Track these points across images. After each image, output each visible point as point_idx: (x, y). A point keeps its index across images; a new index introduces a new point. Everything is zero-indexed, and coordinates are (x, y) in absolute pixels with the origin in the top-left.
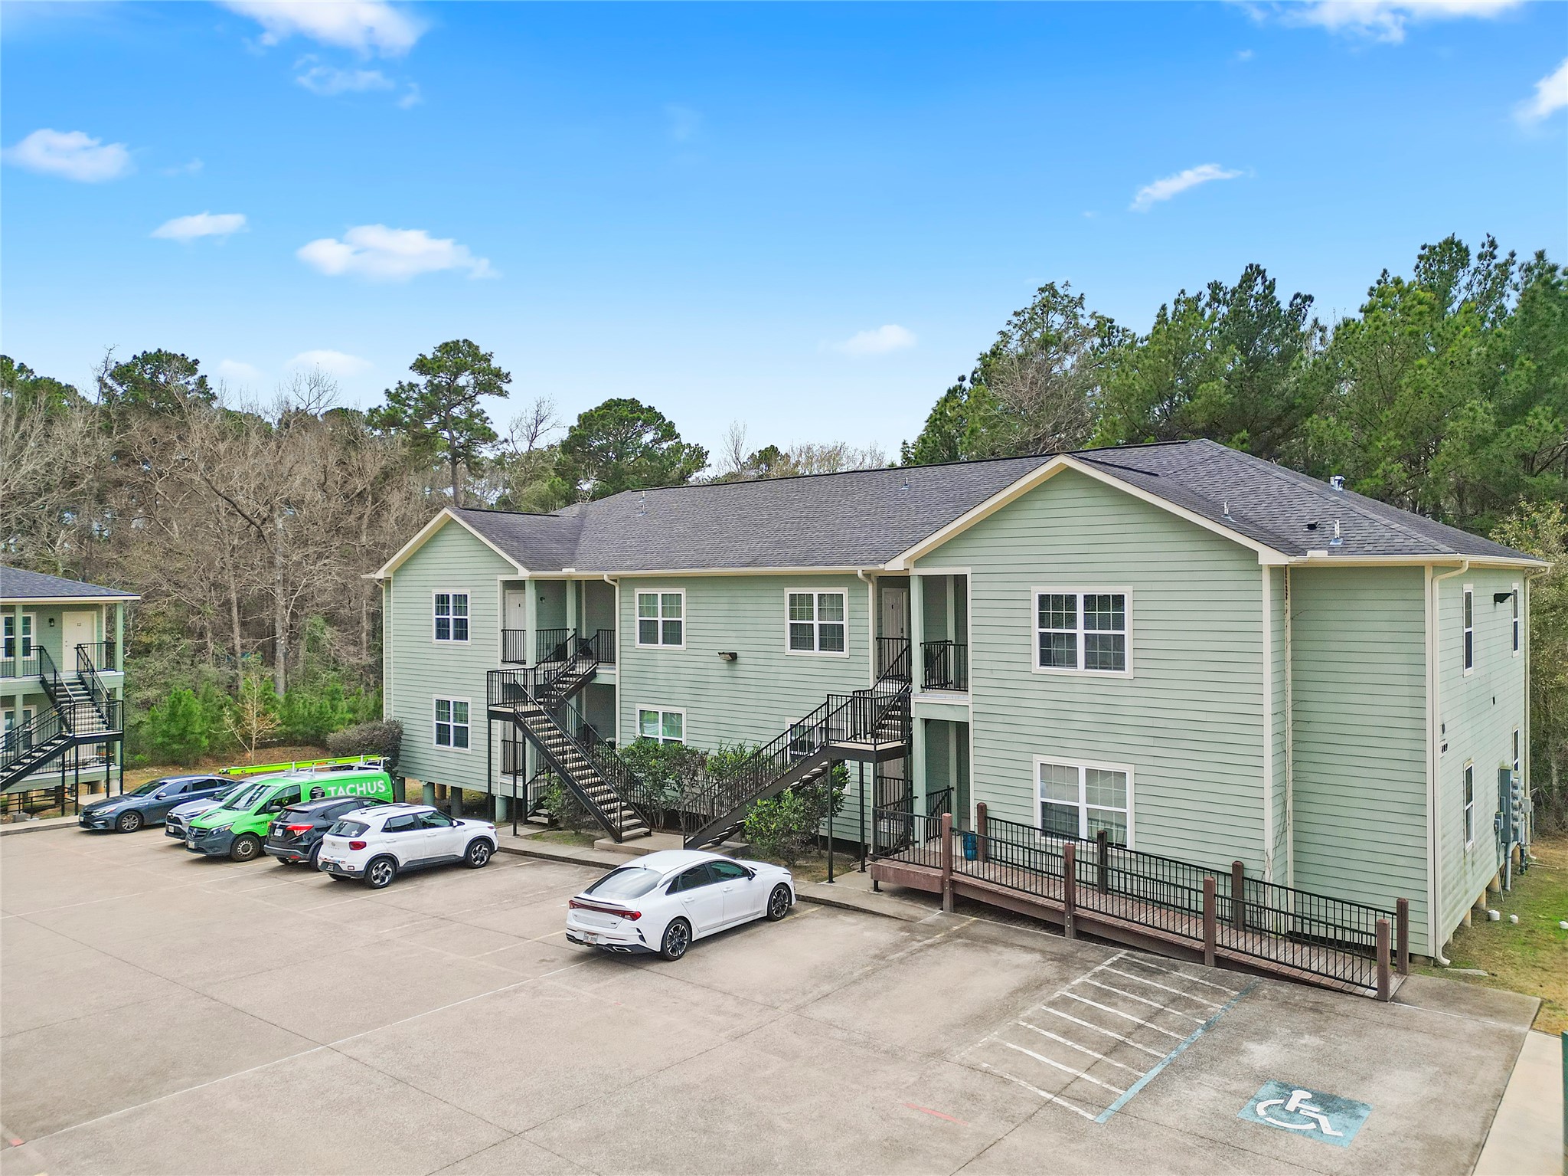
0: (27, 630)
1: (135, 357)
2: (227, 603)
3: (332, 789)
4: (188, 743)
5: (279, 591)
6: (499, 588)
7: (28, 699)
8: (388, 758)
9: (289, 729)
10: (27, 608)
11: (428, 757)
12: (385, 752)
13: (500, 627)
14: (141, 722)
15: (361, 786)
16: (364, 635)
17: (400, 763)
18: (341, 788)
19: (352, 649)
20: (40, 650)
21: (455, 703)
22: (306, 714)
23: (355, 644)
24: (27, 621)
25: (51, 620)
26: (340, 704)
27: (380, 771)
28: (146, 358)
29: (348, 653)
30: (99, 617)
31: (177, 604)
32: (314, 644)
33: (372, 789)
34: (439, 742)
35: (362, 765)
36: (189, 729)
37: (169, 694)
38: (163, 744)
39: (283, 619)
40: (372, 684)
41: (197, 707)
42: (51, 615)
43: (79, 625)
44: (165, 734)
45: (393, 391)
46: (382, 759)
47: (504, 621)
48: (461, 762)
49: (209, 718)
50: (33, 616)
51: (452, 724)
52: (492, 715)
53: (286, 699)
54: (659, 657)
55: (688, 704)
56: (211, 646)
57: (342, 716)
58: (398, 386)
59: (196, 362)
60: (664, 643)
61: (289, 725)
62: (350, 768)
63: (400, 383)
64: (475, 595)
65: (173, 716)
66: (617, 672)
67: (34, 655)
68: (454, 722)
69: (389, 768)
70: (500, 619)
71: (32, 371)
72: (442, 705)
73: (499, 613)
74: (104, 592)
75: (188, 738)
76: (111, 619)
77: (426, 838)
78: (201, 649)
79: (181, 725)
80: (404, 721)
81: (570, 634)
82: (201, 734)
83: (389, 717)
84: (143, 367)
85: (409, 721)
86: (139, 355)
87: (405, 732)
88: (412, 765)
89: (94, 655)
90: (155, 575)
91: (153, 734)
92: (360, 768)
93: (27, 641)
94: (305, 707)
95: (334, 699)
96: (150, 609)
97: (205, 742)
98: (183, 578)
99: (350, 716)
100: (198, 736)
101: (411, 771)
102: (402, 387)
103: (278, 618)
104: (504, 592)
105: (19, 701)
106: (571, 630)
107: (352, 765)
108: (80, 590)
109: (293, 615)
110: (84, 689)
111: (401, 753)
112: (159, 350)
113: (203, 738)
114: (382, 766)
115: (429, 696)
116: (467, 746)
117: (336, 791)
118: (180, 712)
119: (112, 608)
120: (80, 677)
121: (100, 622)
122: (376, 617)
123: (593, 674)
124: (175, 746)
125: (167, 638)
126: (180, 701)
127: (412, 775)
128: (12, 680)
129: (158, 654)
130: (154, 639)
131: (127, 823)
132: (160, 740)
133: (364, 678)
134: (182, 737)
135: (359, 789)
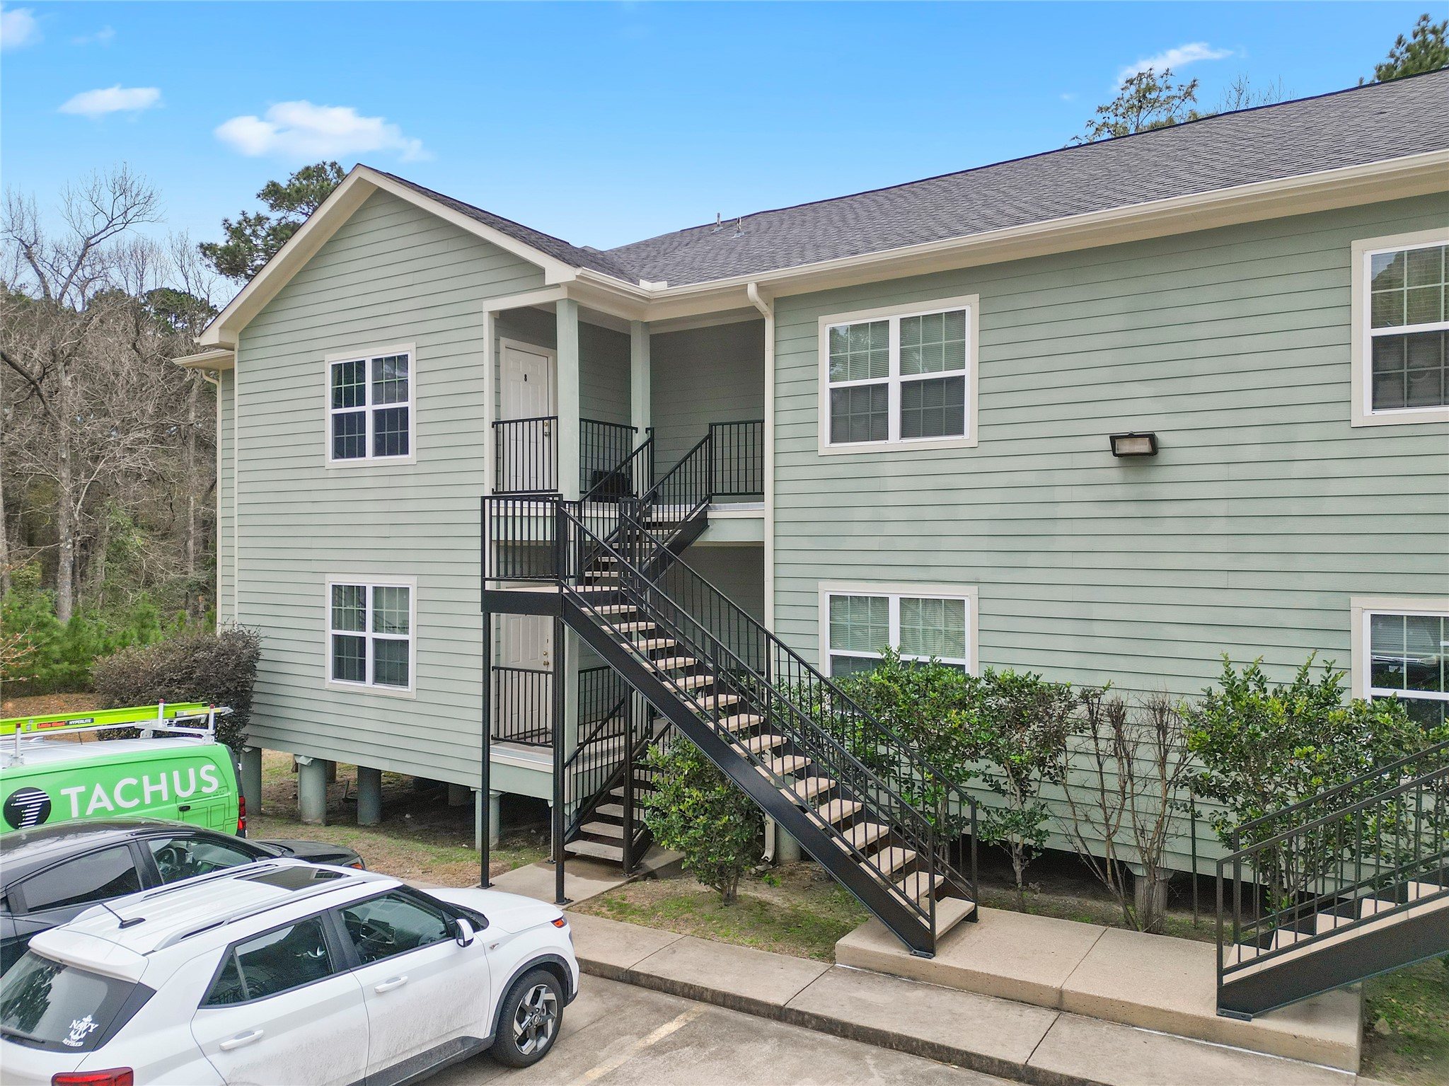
3: (73, 792)
5: (64, 475)
6: (487, 329)
8: (227, 710)
9: (74, 667)
11: (316, 706)
12: (220, 696)
13: (488, 416)
15: (155, 781)
16: (191, 543)
17: (252, 719)
18: (99, 790)
19: (174, 560)
21: (377, 590)
23: (177, 553)
26: (153, 633)
27: (206, 742)
29: (166, 564)
32: (118, 552)
33: (185, 786)
34: (339, 673)
35: (161, 726)
39: (71, 515)
40: (201, 608)
45: (235, 225)
46: (212, 711)
47: (498, 406)
48: (392, 717)
51: (369, 635)
52: (493, 603)
53: (71, 624)
54: (889, 469)
55: (984, 575)
58: (241, 218)
60: (904, 434)
61: (76, 662)
62: (132, 733)
63: (244, 213)
64: (425, 353)
66: (768, 514)
68: (375, 630)
69: (227, 733)
70: (487, 399)
72: (348, 598)
73: (487, 385)
77: (372, 1003)
80: (263, 632)
81: (639, 439)
83: (227, 628)
85: (273, 633)
87: (265, 655)
88: (278, 724)
92: (158, 734)
94: (100, 636)
95: (144, 626)
101: (276, 735)
102: (246, 220)
103: (62, 512)
104: (497, 340)
106: (642, 430)
107: (136, 725)
109: (88, 510)
111: (255, 698)
114: (211, 730)
115: (317, 578)
116: (403, 681)
117: (84, 799)
122: (208, 524)
123: (702, 523)
127: (276, 742)
133: (191, 601)
135: (148, 789)
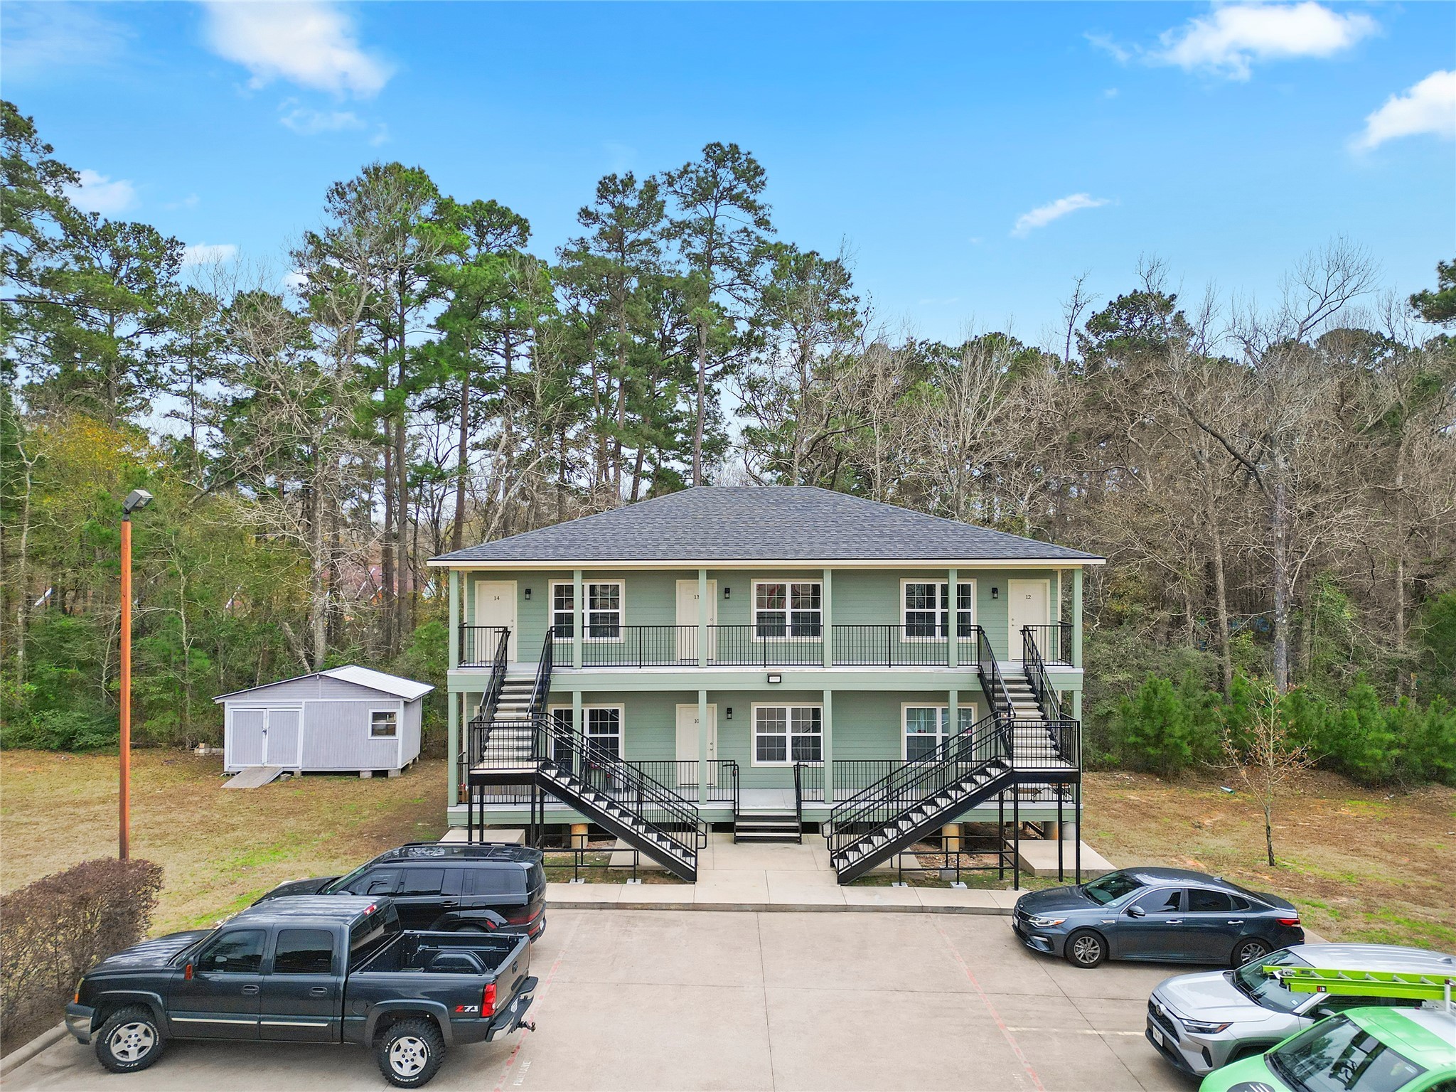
0: (964, 603)
1: (1111, 303)
2: (1210, 568)
4: (1166, 746)
5: (1280, 553)
7: (963, 696)
10: (962, 573)
14: (1110, 712)
19: (1385, 636)
20: (978, 631)
22: (1323, 725)
23: (1387, 628)
24: (964, 590)
25: (995, 590)
28: (1122, 303)
29: (1377, 641)
30: (1054, 587)
31: (1152, 567)
32: (1329, 626)
36: (1167, 730)
37: (1141, 680)
38: (1135, 745)
39: (1286, 590)
40: (1414, 686)
41: (1176, 702)
42: (995, 583)
43: (1028, 597)
44: (1138, 732)
49: (1191, 718)
50: (973, 583)
56: (1190, 620)
57: (1380, 736)
59: (1173, 297)
65: (1147, 711)
67: (973, 637)
71: (1020, 344)
74: (1058, 554)
75: (1166, 742)
76: (1069, 589)
78: (1178, 622)
79: (1158, 723)
82: (1182, 738)
84: (1118, 312)
86: (1115, 300)
89: (1045, 644)
90: (1129, 532)
91: (1125, 730)
93: (964, 618)
96: (1121, 572)
97: (1188, 751)
98: (1157, 537)
99: (1390, 736)
100: (1179, 741)
103: (1279, 588)
105: (953, 697)
108: (1026, 550)
110: (1032, 691)
112: (1135, 291)
113: (1185, 745)
118: (1155, 708)
119: (1068, 574)
120: (1027, 673)
121: (1054, 593)
124: (1151, 750)
125: (1138, 608)
126: (1155, 692)
128: (945, 670)
129: (1129, 628)
130: (1126, 607)
131: (1081, 950)
132: (1132, 739)
133: (1402, 677)
134: (1159, 738)
